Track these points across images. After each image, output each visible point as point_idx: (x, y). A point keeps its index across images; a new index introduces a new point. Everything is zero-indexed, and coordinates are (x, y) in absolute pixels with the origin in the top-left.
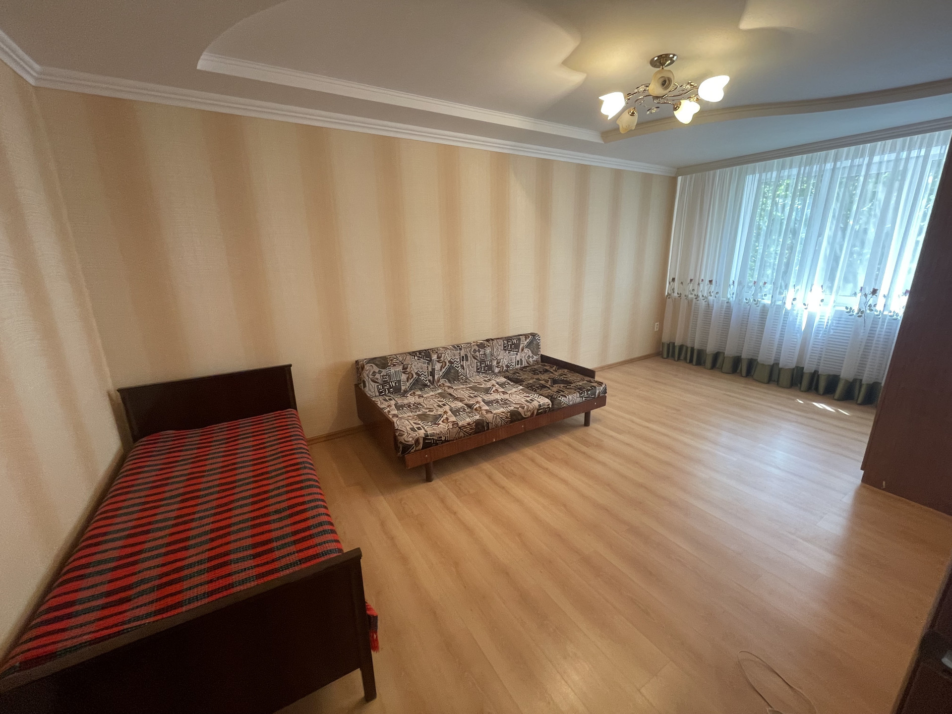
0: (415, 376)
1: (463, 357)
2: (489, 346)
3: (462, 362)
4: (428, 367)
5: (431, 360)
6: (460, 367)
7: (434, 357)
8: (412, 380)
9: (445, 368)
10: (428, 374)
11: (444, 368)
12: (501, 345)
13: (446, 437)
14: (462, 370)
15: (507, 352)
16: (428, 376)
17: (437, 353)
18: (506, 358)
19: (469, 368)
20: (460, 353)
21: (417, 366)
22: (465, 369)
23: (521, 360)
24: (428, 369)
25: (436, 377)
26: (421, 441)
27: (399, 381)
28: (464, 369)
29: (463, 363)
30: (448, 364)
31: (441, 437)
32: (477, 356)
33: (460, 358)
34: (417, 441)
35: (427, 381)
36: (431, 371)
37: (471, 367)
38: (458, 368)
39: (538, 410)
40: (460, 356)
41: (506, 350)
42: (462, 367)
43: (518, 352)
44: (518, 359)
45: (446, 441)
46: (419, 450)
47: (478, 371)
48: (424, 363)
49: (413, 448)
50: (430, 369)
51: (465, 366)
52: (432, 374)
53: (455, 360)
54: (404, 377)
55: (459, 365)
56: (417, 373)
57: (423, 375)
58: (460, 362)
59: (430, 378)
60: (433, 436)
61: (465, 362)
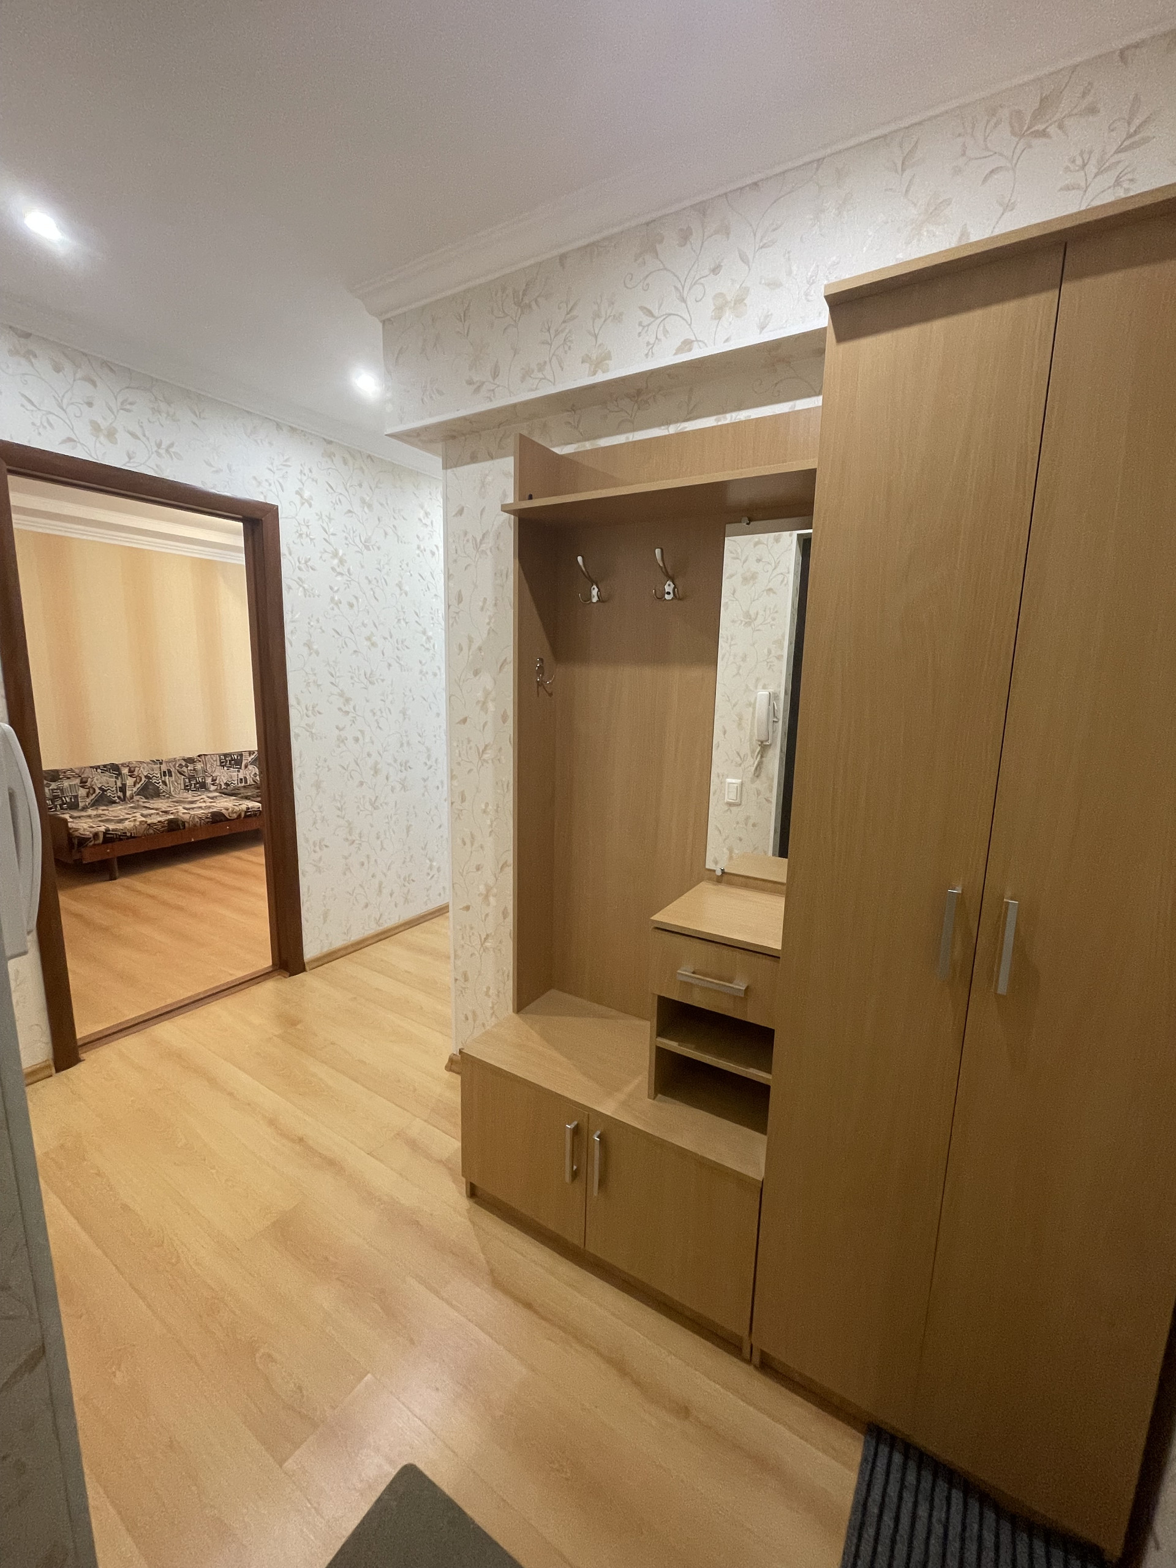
0: (98, 791)
1: (165, 772)
2: (200, 761)
3: (163, 777)
4: (116, 782)
5: (120, 774)
6: (161, 784)
7: (125, 771)
8: (94, 795)
9: (141, 783)
10: (117, 790)
11: (138, 783)
12: (216, 761)
13: (131, 833)
14: (164, 787)
15: (225, 768)
16: (117, 792)
17: (128, 766)
18: (224, 775)
19: (175, 784)
20: (160, 768)
21: (100, 780)
22: (168, 786)
23: (245, 778)
24: (116, 784)
25: (128, 793)
26: (101, 836)
27: (76, 797)
28: (166, 785)
29: (165, 779)
30: (144, 779)
31: (126, 833)
32: (184, 772)
33: (161, 773)
34: (96, 835)
35: (116, 798)
36: (121, 786)
37: (176, 784)
38: (158, 784)
39: (246, 812)
40: (160, 770)
41: (223, 766)
42: (164, 783)
43: (240, 768)
44: (241, 776)
45: (131, 837)
46: (98, 845)
47: (187, 788)
48: (111, 777)
49: (91, 841)
50: (119, 784)
51: (168, 783)
52: (123, 789)
53: (154, 775)
54: (82, 792)
55: (160, 781)
56: (100, 788)
57: (109, 791)
58: (161, 777)
59: (120, 794)
60: (118, 831)
61: (167, 777)
